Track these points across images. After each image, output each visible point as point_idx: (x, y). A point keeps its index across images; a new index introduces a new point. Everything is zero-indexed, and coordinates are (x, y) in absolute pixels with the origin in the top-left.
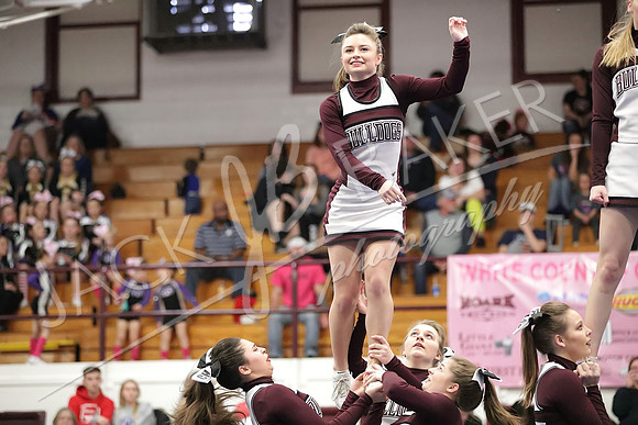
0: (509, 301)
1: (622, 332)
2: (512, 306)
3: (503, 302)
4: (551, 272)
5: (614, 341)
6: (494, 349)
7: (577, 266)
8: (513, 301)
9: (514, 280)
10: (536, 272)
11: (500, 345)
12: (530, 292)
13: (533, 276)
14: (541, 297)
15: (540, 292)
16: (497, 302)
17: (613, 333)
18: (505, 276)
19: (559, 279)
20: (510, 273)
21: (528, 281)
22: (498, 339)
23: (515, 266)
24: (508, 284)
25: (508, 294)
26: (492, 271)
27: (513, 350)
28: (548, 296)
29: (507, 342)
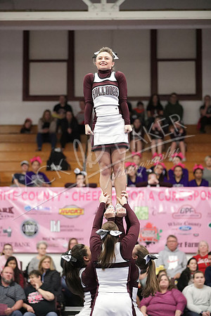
0: (10, 210)
1: (65, 226)
2: (12, 213)
3: (8, 211)
4: (31, 196)
5: (61, 230)
6: (2, 233)
7: (45, 193)
8: (13, 210)
9: (14, 200)
10: (24, 196)
11: (5, 231)
12: (21, 205)
13: (23, 199)
14: (26, 208)
15: (26, 206)
16: (5, 210)
17: (61, 226)
18: (9, 198)
19: (35, 200)
20: (11, 196)
21: (20, 200)
22: (5, 229)
23: (14, 192)
24: (10, 201)
25: (10, 206)
26: (3, 195)
27: (12, 234)
28: (29, 207)
29: (9, 230)
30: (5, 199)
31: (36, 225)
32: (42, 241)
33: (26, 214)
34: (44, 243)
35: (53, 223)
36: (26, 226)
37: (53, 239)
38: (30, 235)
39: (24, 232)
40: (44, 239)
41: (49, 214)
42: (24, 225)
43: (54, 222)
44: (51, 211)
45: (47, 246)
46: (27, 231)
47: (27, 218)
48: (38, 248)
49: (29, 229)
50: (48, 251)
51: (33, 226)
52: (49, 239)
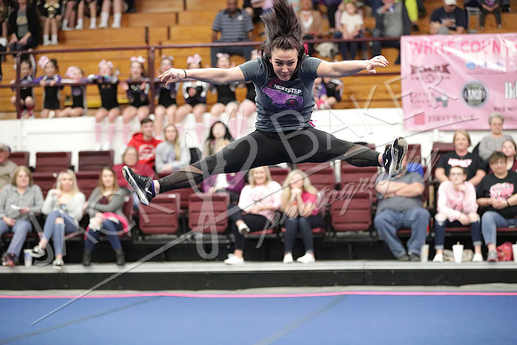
0: (445, 69)
2: (448, 72)
3: (441, 69)
4: (476, 47)
6: (435, 103)
7: (495, 43)
8: (449, 68)
9: (449, 54)
10: (464, 48)
11: (439, 100)
12: (460, 62)
13: (462, 50)
14: (468, 65)
15: (468, 62)
16: (437, 69)
19: (481, 53)
20: (446, 49)
21: (458, 53)
22: (438, 95)
23: (450, 43)
24: (444, 56)
25: (444, 63)
26: (433, 47)
27: (449, 104)
28: (473, 65)
29: (444, 98)
30: (436, 52)
31: (483, 90)
32: (495, 113)
33: (469, 73)
34: (499, 117)
35: (508, 86)
36: (469, 92)
37: (510, 109)
38: (475, 103)
39: (467, 100)
40: (495, 109)
41: (503, 73)
42: (466, 90)
43: (510, 84)
44: (504, 70)
45: (503, 120)
46: (470, 98)
47: (470, 79)
48: (490, 124)
49: (475, 95)
50: (505, 127)
51: (480, 92)
52: (504, 109)
